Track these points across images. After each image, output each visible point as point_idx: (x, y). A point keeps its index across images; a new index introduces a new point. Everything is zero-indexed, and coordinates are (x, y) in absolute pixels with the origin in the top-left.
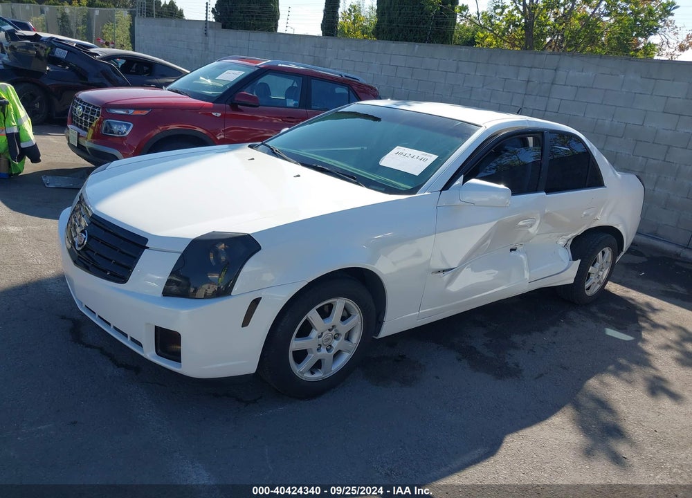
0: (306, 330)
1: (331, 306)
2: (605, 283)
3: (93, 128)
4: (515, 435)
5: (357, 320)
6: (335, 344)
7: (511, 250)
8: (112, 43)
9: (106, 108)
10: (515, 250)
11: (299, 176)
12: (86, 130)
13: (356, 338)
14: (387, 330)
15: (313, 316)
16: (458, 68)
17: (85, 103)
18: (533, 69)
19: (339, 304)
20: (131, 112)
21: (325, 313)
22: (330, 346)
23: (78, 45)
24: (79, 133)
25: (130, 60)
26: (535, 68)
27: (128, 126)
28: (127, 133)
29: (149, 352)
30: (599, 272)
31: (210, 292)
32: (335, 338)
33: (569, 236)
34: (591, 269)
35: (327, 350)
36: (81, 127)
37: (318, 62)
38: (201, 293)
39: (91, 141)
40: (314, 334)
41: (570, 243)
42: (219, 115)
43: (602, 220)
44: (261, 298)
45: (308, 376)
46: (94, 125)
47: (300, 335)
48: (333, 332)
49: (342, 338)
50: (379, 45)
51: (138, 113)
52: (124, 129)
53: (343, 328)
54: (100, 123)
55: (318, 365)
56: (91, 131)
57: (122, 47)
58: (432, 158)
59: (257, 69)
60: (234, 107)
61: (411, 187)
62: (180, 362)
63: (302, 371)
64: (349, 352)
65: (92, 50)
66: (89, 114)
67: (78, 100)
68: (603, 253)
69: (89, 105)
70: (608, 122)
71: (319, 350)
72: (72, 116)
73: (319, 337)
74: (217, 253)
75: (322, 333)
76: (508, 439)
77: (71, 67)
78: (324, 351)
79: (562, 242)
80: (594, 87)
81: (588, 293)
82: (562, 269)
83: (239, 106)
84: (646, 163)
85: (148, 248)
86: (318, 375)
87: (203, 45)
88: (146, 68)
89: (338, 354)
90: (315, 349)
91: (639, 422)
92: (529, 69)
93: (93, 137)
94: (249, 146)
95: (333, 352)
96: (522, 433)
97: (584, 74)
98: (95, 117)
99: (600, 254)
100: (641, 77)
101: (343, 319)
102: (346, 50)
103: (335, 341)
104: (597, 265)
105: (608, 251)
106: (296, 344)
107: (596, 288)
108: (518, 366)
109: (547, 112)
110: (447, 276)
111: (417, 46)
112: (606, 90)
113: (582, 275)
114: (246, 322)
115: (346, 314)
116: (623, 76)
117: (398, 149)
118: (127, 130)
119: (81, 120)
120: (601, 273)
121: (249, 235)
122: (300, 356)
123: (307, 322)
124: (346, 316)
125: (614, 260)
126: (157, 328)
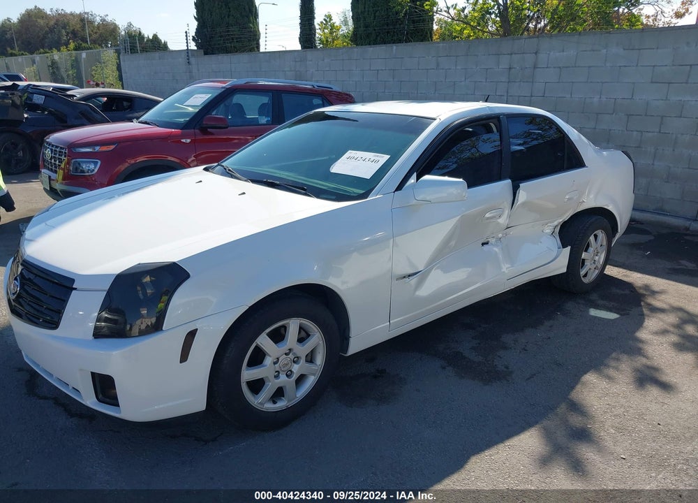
0: (258, 358)
1: (284, 328)
2: (604, 268)
3: (62, 169)
4: (501, 446)
5: (317, 339)
6: (296, 368)
7: (483, 244)
8: (102, 84)
9: (72, 146)
10: (487, 243)
11: (244, 193)
12: (56, 172)
13: (320, 359)
14: (356, 346)
15: (264, 341)
16: (438, 65)
17: (53, 146)
18: (513, 55)
19: (293, 325)
20: (97, 148)
21: (278, 336)
22: (291, 371)
23: (55, 89)
24: (50, 177)
25: (113, 98)
26: (515, 54)
27: (96, 163)
28: (96, 170)
29: (89, 399)
30: (594, 257)
31: (143, 327)
32: (294, 362)
33: (556, 223)
34: (584, 255)
35: (287, 375)
36: (51, 170)
37: (299, 77)
38: (135, 331)
39: (62, 183)
40: (268, 361)
41: (557, 230)
42: (189, 141)
43: (590, 202)
44: (197, 329)
45: (270, 407)
46: (63, 166)
47: (251, 364)
48: (291, 356)
49: (303, 361)
50: (358, 51)
51: (105, 149)
52: (92, 166)
53: (302, 350)
54: (68, 163)
55: (279, 393)
56: (61, 172)
57: (111, 85)
58: (384, 158)
59: (223, 90)
60: (204, 131)
61: (362, 192)
62: (118, 405)
63: (261, 402)
64: (314, 375)
65: (69, 93)
66: (57, 156)
67: (47, 143)
68: (596, 236)
69: (57, 147)
70: (596, 99)
71: (277, 377)
72: (44, 160)
73: (275, 363)
74: (143, 286)
75: (278, 359)
77: (50, 112)
78: (283, 377)
79: (548, 230)
80: (577, 65)
81: (586, 280)
82: (551, 260)
83: (209, 130)
84: (642, 136)
85: (75, 289)
86: (282, 404)
87: (188, 74)
88: (125, 104)
89: (301, 379)
90: (271, 377)
91: (641, 416)
92: (509, 56)
93: (64, 179)
94: (206, 169)
95: (295, 377)
96: (507, 443)
97: (565, 53)
98: (63, 157)
99: (592, 238)
100: (624, 49)
101: (301, 340)
102: (326, 61)
103: (295, 365)
104: (591, 249)
105: (601, 235)
106: (248, 374)
107: (593, 276)
108: (507, 368)
109: (533, 98)
110: (414, 280)
111: (395, 47)
112: (589, 67)
113: (575, 262)
114: (184, 357)
115: (303, 334)
116: (605, 50)
117: (350, 153)
118: (95, 168)
119: (55, 164)
120: (597, 258)
121: (174, 263)
122: (257, 386)
123: (258, 349)
124: (303, 337)
125: (609, 242)
126: (93, 374)
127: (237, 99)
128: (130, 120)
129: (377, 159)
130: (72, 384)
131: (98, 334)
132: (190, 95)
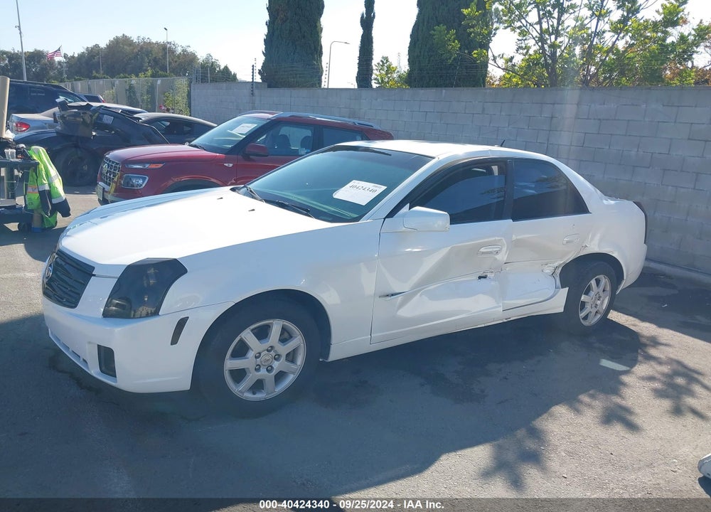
0: (242, 350)
1: (268, 327)
2: (607, 312)
3: (115, 182)
4: (452, 454)
5: (298, 341)
6: (276, 364)
7: (480, 278)
8: (172, 109)
9: (126, 162)
10: (485, 277)
11: (254, 210)
12: (109, 185)
13: (300, 360)
14: (336, 353)
15: (248, 336)
16: (484, 109)
17: (110, 161)
18: (556, 105)
19: (277, 326)
20: (147, 166)
21: (262, 334)
22: (271, 366)
23: (124, 111)
24: (104, 189)
25: (176, 123)
26: (558, 104)
27: (144, 179)
28: (144, 185)
29: (94, 370)
30: (596, 300)
31: (144, 313)
32: (275, 359)
33: (556, 264)
34: (583, 298)
35: (267, 370)
36: (106, 183)
38: (138, 313)
39: (113, 195)
40: (251, 354)
41: (559, 271)
42: (231, 165)
43: (594, 247)
44: (188, 318)
45: (249, 396)
46: (116, 179)
47: (235, 355)
48: (273, 353)
49: (283, 359)
50: (409, 92)
51: (153, 166)
52: (141, 182)
53: (284, 350)
54: (121, 177)
55: (258, 386)
56: (114, 185)
57: (181, 112)
58: (381, 189)
59: (268, 121)
60: (247, 157)
62: (116, 377)
63: (241, 390)
64: (293, 373)
65: (135, 116)
66: (112, 170)
67: (108, 159)
68: (598, 282)
69: (113, 162)
70: (633, 153)
71: (258, 370)
72: (101, 173)
73: (256, 357)
74: (148, 276)
75: (260, 353)
76: (444, 457)
77: (116, 132)
78: (263, 372)
79: (548, 270)
80: (617, 118)
81: (586, 323)
82: (546, 298)
83: (251, 157)
84: (676, 191)
85: (94, 275)
86: (260, 396)
87: (251, 105)
88: (187, 129)
89: (280, 376)
90: (252, 369)
91: (596, 445)
92: (552, 106)
93: (116, 191)
94: (233, 190)
95: (274, 372)
96: (459, 453)
97: (605, 106)
98: (117, 172)
99: (593, 282)
100: (664, 106)
101: (283, 340)
102: (378, 100)
103: (276, 362)
104: (592, 293)
105: (604, 281)
106: (230, 364)
107: (593, 320)
108: (483, 391)
109: (573, 147)
110: (400, 298)
111: (444, 91)
112: (629, 120)
113: (573, 303)
114: (175, 339)
115: (286, 335)
116: (645, 106)
117: (354, 183)
118: (143, 183)
119: (110, 177)
120: (599, 302)
121: (175, 260)
122: (239, 375)
123: (242, 342)
124: (285, 337)
125: (614, 289)
126: (99, 347)
127: (285, 130)
128: (183, 143)
129: (375, 189)
130: (82, 356)
131: (106, 314)
132: (239, 123)
